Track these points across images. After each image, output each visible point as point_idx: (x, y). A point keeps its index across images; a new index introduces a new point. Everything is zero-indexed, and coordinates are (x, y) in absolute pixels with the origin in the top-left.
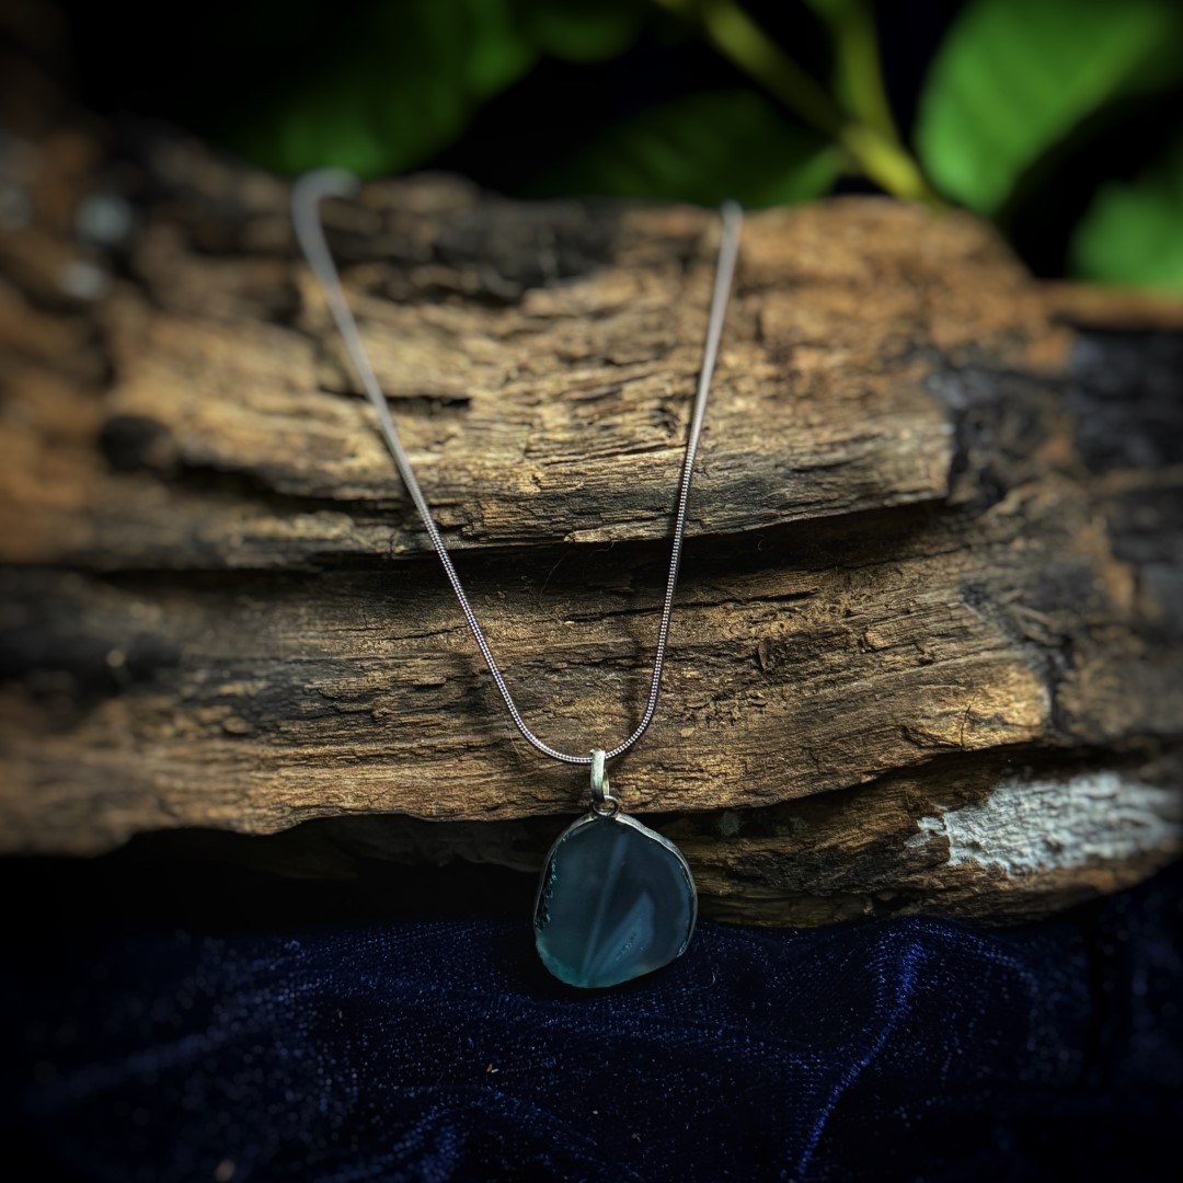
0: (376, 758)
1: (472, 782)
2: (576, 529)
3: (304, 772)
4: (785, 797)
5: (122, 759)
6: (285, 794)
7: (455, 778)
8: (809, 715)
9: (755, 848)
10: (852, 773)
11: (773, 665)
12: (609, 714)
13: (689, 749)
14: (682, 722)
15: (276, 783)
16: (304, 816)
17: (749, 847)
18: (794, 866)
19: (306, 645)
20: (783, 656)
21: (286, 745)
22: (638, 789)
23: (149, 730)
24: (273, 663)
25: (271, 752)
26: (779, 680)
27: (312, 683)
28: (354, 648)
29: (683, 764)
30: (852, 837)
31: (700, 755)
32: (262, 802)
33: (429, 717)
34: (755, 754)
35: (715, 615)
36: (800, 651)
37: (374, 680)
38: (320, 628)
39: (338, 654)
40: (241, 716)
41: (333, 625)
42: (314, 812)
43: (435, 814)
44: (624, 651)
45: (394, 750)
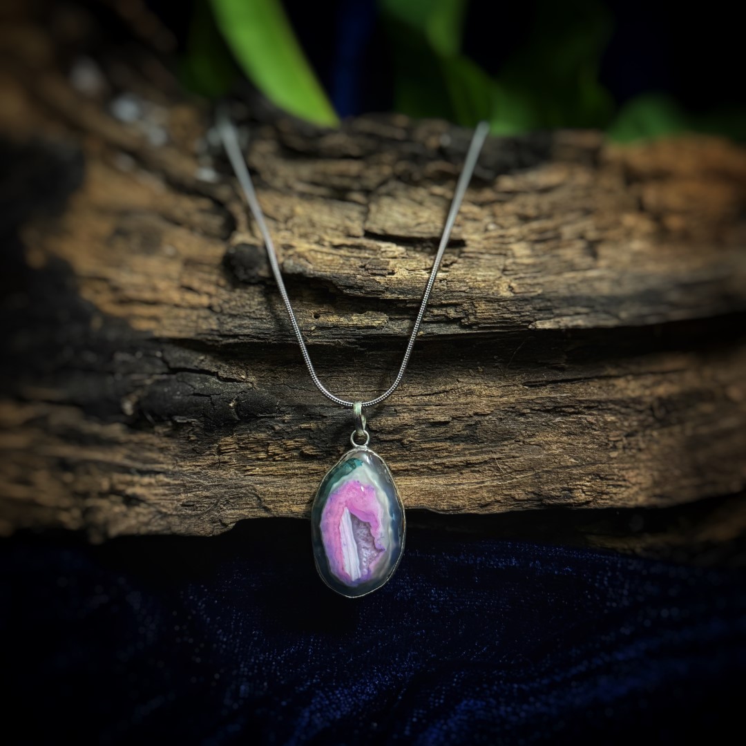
0: (405, 472)
1: (470, 487)
2: (536, 320)
4: (680, 500)
7: (459, 484)
8: (694, 444)
11: (663, 414)
12: (560, 443)
13: (616, 465)
14: (607, 449)
22: (584, 492)
26: (667, 424)
29: (612, 475)
31: (623, 470)
33: (440, 444)
35: (620, 383)
37: (404, 419)
40: (313, 444)
41: (370, 387)
43: (446, 509)
44: (567, 402)
45: (417, 466)
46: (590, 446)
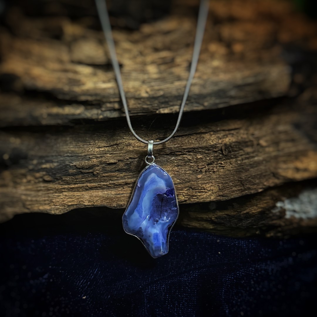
0: (96, 188)
2: (160, 108)
3: (71, 193)
4: (232, 197)
5: (10, 190)
6: (65, 201)
7: (122, 194)
8: (240, 169)
9: (221, 214)
10: (255, 189)
11: (227, 153)
12: (173, 171)
13: (200, 182)
14: (197, 173)
15: (62, 197)
16: (72, 208)
17: (219, 213)
18: (234, 219)
19: (70, 150)
20: (231, 150)
21: (65, 184)
22: (184, 196)
23: (18, 181)
24: (59, 157)
25: (60, 187)
26: (229, 158)
27: (73, 163)
28: (86, 151)
29: (198, 187)
30: (254, 209)
31: (204, 184)
32: (58, 204)
33: (112, 174)
34: (222, 183)
35: (207, 136)
36: (236, 148)
37: (94, 162)
38: (74, 144)
39: (81, 153)
40: (49, 175)
41: (78, 143)
42: (75, 207)
43: (115, 206)
44: (177, 149)
45: (101, 185)
46: (188, 172)
